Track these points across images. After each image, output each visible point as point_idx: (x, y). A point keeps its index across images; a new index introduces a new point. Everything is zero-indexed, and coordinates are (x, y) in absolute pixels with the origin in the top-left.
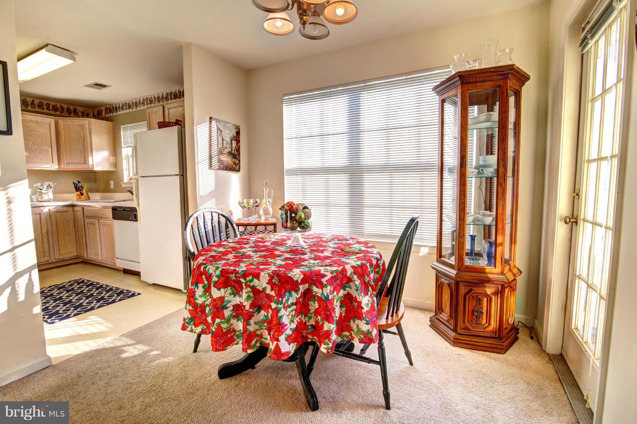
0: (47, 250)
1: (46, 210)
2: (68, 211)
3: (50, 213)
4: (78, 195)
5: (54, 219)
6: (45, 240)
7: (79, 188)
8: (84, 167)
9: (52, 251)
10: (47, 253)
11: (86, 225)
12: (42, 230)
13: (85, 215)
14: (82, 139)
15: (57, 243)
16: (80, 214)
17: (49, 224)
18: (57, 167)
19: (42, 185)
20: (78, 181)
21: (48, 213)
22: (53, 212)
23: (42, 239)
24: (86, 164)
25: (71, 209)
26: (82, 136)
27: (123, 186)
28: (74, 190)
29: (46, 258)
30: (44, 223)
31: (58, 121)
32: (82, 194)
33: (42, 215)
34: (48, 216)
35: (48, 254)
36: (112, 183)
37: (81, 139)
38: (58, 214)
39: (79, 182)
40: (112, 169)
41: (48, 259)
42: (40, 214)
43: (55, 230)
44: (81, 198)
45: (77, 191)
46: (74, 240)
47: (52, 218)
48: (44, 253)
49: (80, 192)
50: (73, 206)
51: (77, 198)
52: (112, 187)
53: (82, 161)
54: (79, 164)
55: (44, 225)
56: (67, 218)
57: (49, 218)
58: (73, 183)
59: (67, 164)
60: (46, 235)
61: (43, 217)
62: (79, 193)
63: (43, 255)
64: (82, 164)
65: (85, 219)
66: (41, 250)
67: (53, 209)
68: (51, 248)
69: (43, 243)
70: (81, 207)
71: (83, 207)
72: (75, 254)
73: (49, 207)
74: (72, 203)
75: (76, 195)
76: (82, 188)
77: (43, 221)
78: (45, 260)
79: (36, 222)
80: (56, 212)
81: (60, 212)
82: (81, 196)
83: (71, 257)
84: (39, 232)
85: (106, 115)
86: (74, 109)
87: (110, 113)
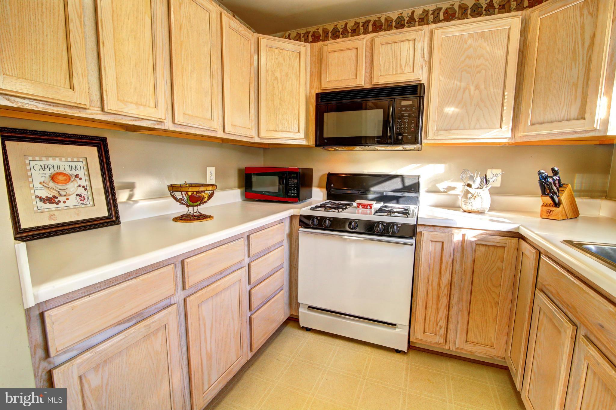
0: (443, 323)
1: (457, 237)
2: (504, 247)
3: (463, 245)
4: (545, 205)
5: (469, 261)
7: (550, 188)
8: (577, 129)
9: (452, 327)
10: (441, 327)
11: (536, 307)
12: (440, 278)
13: (539, 278)
15: (466, 317)
17: (457, 267)
18: (509, 135)
19: (472, 178)
20: (553, 169)
21: (460, 244)
22: (471, 242)
23: (438, 296)
24: (584, 119)
25: (514, 241)
29: (438, 337)
30: (447, 263)
32: (557, 205)
33: (445, 246)
34: (459, 249)
35: (442, 331)
38: (481, 251)
39: (555, 173)
42: (443, 243)
43: (466, 284)
44: (553, 213)
45: (544, 194)
46: (506, 320)
47: (465, 256)
48: (437, 325)
49: (552, 198)
50: (517, 235)
51: (542, 211)
53: (574, 112)
54: (563, 120)
55: (446, 268)
56: (499, 264)
57: (458, 255)
58: (540, 173)
59: (532, 124)
60: (446, 292)
61: (448, 250)
62: (548, 200)
63: (434, 330)
64: (574, 119)
65: (537, 291)
66: (432, 319)
67: (471, 236)
68: (453, 320)
69: (438, 304)
70: (534, 251)
71: (542, 251)
72: (501, 353)
73: (463, 231)
74: (518, 228)
75: (542, 203)
76: (560, 189)
77: (447, 259)
78: (437, 341)
79: (432, 259)
80: (476, 244)
81: (486, 245)
82: (554, 209)
83: (490, 356)
84: (436, 280)
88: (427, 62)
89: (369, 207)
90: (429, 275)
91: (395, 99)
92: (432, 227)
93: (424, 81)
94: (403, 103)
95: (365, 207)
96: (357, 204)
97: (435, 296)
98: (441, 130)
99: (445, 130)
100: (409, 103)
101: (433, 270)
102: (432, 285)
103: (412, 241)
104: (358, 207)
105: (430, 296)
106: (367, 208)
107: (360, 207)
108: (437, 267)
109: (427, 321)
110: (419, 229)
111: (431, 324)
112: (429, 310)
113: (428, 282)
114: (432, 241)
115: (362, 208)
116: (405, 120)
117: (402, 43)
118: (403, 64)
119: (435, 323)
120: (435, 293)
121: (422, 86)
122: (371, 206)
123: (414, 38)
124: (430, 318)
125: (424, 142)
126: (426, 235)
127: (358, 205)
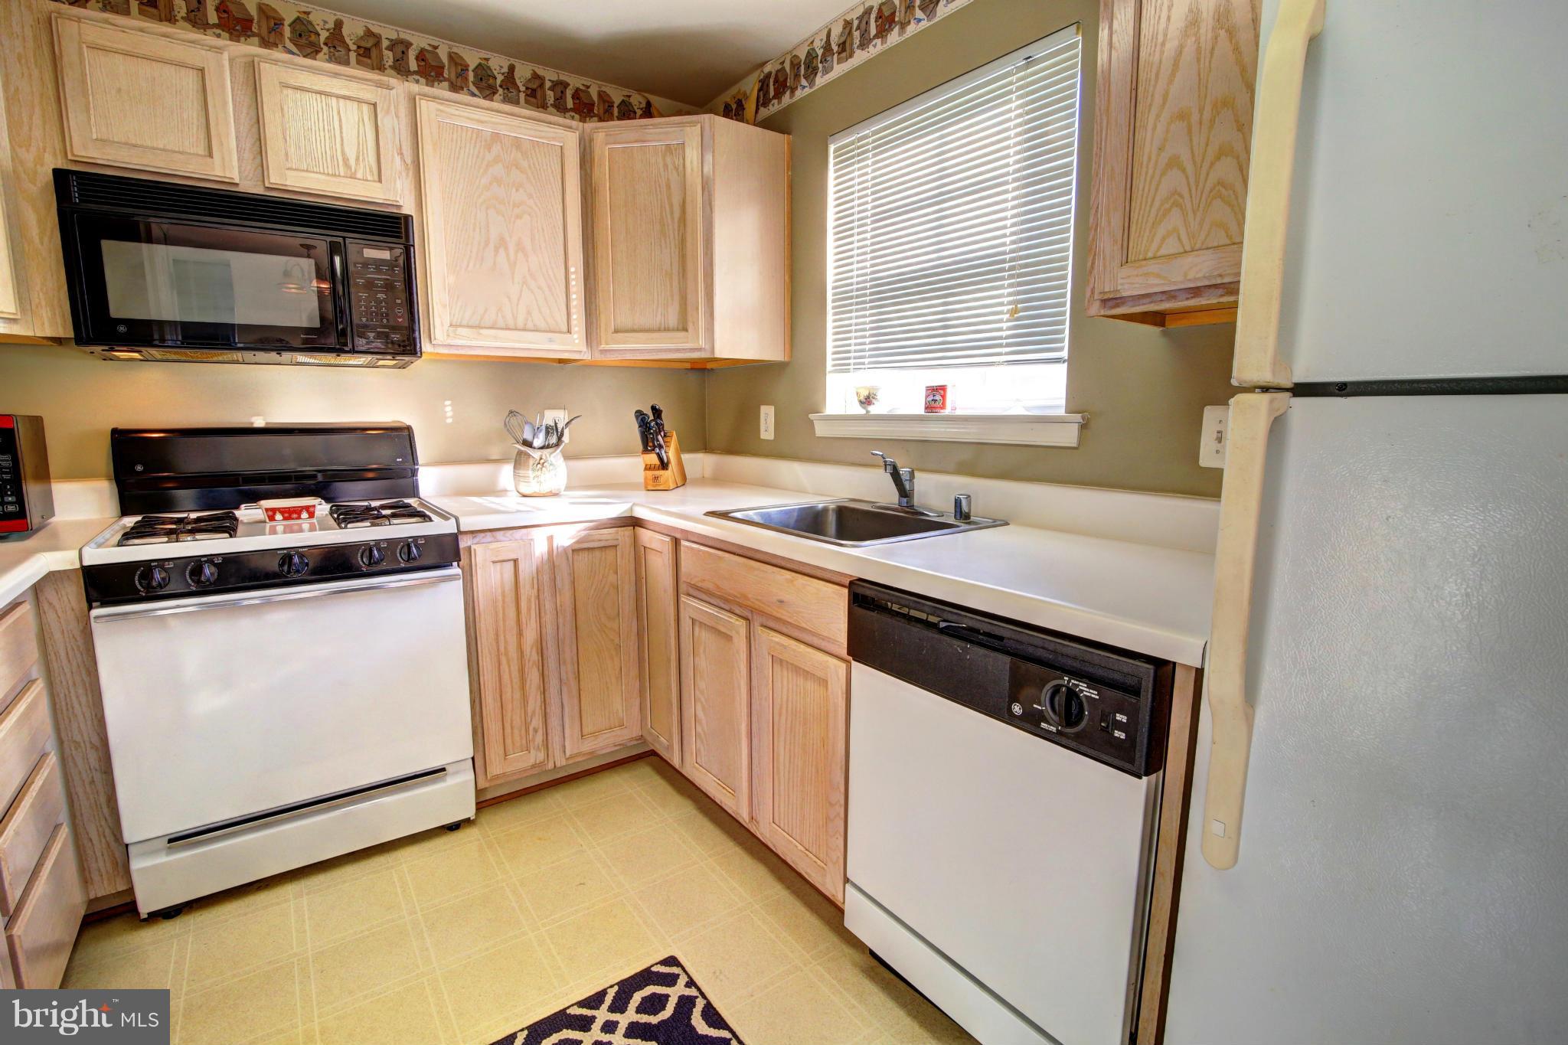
0: (537, 722)
1: (539, 544)
2: (616, 546)
3: (552, 562)
4: (648, 468)
5: (564, 586)
6: (534, 677)
7: (654, 440)
8: (680, 347)
9: (554, 722)
10: (536, 731)
11: (686, 624)
12: (520, 634)
13: (683, 578)
14: (677, 214)
15: (575, 692)
16: (660, 566)
17: (548, 604)
18: (582, 345)
20: (654, 407)
21: (546, 557)
22: (565, 550)
23: (522, 671)
24: (687, 330)
25: (626, 533)
26: (676, 200)
27: (821, 430)
28: (641, 447)
29: (533, 753)
30: (529, 600)
31: (591, 140)
32: (664, 465)
33: (521, 566)
34: (546, 567)
35: (539, 738)
36: (767, 415)
37: (672, 213)
38: (583, 561)
39: (657, 413)
40: (776, 355)
41: (541, 756)
42: (515, 561)
43: (567, 630)
44: (662, 480)
45: (647, 449)
46: (634, 672)
47: (558, 578)
48: (527, 730)
49: (659, 456)
50: (633, 523)
51: (646, 479)
52: (767, 432)
53: (673, 320)
54: (659, 330)
55: (529, 609)
56: (612, 578)
57: (546, 578)
58: (638, 414)
59: (617, 331)
60: (535, 657)
61: (527, 569)
62: (652, 459)
63: (524, 742)
64: (673, 330)
65: (683, 598)
66: (517, 721)
67: (565, 538)
68: (554, 709)
69: (523, 687)
70: (668, 539)
71: (678, 536)
72: (636, 732)
73: (550, 530)
74: (631, 509)
75: (643, 466)
76: (666, 439)
77: (526, 591)
78: (532, 761)
79: (500, 598)
80: (573, 551)
81: (588, 549)
82: (662, 472)
83: (620, 745)
84: (512, 640)
85: (762, 109)
86: (643, 105)
87: (778, 95)
88: (411, 166)
89: (305, 515)
90: (497, 635)
91: (344, 238)
92: (489, 534)
93: (408, 208)
94: (370, 253)
95: (295, 516)
96: (267, 510)
97: (516, 674)
98: (460, 326)
99: (468, 327)
100: (386, 255)
101: (504, 620)
102: (506, 654)
103: (455, 570)
104: (272, 518)
105: (506, 677)
106: (299, 518)
107: (279, 517)
108: (512, 613)
109: (508, 730)
110: (463, 543)
111: (516, 731)
112: (508, 707)
113: (498, 649)
114: (494, 562)
115: (285, 519)
116: (379, 295)
117: (341, 101)
118: (352, 156)
119: (523, 729)
120: (515, 668)
121: (407, 218)
122: (311, 509)
123: (373, 101)
124: (512, 723)
125: (426, 347)
126: (482, 553)
127: (270, 513)
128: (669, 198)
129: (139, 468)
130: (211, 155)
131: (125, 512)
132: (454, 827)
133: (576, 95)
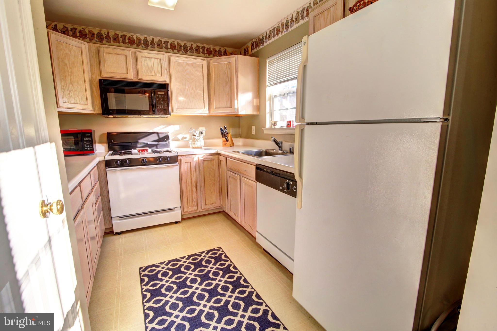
0: (195, 200)
1: (196, 158)
2: (214, 160)
3: (199, 163)
4: (224, 142)
5: (202, 168)
6: (194, 190)
7: (225, 134)
8: (230, 112)
9: (199, 201)
10: (195, 202)
11: (228, 177)
12: (191, 179)
13: (228, 167)
14: (229, 80)
15: (204, 194)
16: (223, 164)
17: (198, 173)
18: (208, 112)
19: (195, 131)
20: (224, 127)
21: (197, 162)
22: (202, 160)
23: (192, 188)
24: (232, 108)
25: (217, 157)
26: (229, 76)
27: (265, 132)
28: (221, 137)
29: (194, 207)
30: (193, 172)
31: (209, 62)
32: (227, 141)
33: (192, 164)
34: (197, 164)
35: (196, 204)
36: (254, 128)
37: (228, 79)
38: (206, 163)
39: (225, 128)
40: (255, 113)
41: (196, 208)
42: (190, 162)
43: (202, 179)
44: (227, 144)
45: (223, 137)
46: (218, 190)
47: (200, 167)
48: (193, 202)
49: (226, 138)
50: (218, 154)
51: (223, 144)
52: (254, 133)
53: (229, 105)
54: (226, 108)
55: (193, 174)
56: (213, 167)
57: (197, 167)
58: (221, 129)
59: (216, 108)
60: (195, 185)
61: (193, 164)
62: (224, 139)
63: (192, 204)
64: (229, 108)
65: (228, 171)
66: (191, 200)
67: (201, 158)
68: (199, 198)
69: (192, 192)
70: (225, 158)
71: (227, 157)
72: (218, 204)
73: (198, 156)
74: (218, 151)
75: (222, 141)
76: (227, 134)
77: (193, 169)
78: (194, 209)
79: (187, 171)
80: (204, 160)
81: (207, 160)
82: (227, 143)
83: (215, 208)
84: (190, 181)
85: (252, 51)
86: (224, 50)
87: (256, 47)
88: (168, 73)
89: (146, 151)
90: (186, 180)
91: (154, 90)
92: (185, 156)
93: (168, 82)
94: (159, 93)
95: (144, 151)
96: (138, 150)
97: (190, 189)
98: (179, 108)
99: (181, 108)
100: (163, 93)
101: (188, 176)
102: (188, 184)
103: (177, 164)
104: (139, 152)
105: (188, 190)
106: (145, 152)
107: (140, 152)
108: (190, 174)
109: (189, 202)
110: (179, 158)
111: (190, 202)
112: (189, 196)
113: (186, 183)
114: (186, 162)
115: (142, 152)
116: (161, 102)
117: (154, 59)
118: (156, 70)
119: (192, 201)
120: (190, 187)
121: (167, 84)
122: (147, 150)
123: (160, 58)
124: (189, 200)
125: (172, 114)
126: (183, 160)
127: (139, 151)
128: (228, 75)
129: (112, 141)
130: (128, 73)
131: (109, 150)
132: (176, 223)
133: (207, 50)
